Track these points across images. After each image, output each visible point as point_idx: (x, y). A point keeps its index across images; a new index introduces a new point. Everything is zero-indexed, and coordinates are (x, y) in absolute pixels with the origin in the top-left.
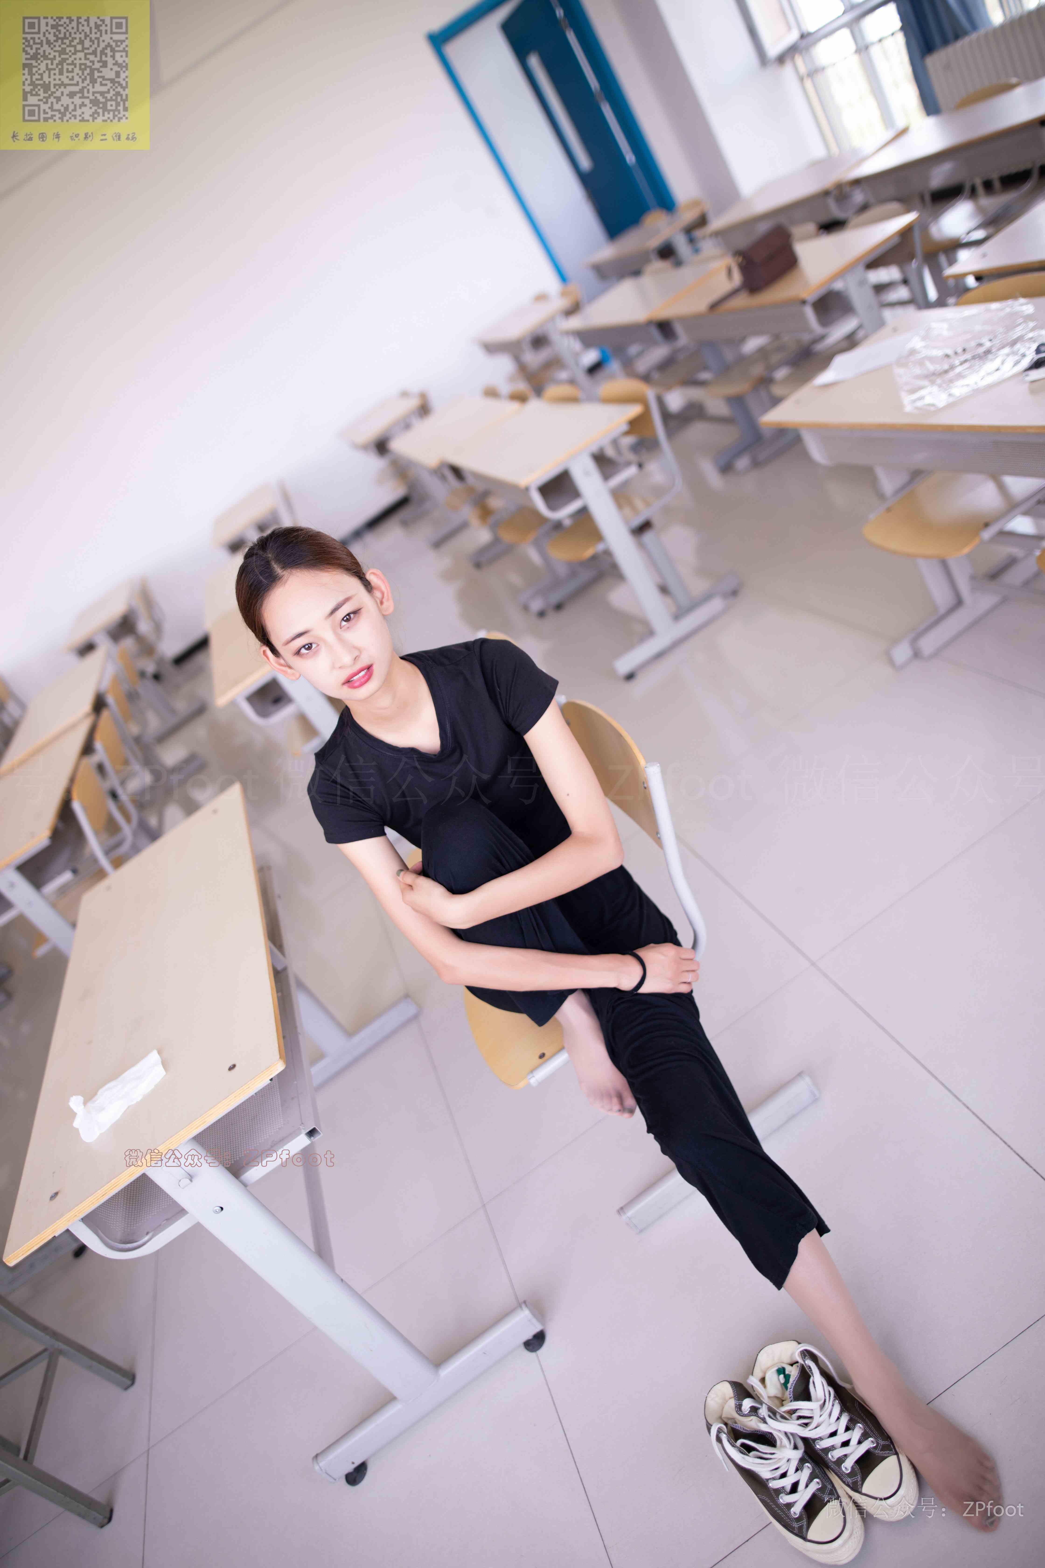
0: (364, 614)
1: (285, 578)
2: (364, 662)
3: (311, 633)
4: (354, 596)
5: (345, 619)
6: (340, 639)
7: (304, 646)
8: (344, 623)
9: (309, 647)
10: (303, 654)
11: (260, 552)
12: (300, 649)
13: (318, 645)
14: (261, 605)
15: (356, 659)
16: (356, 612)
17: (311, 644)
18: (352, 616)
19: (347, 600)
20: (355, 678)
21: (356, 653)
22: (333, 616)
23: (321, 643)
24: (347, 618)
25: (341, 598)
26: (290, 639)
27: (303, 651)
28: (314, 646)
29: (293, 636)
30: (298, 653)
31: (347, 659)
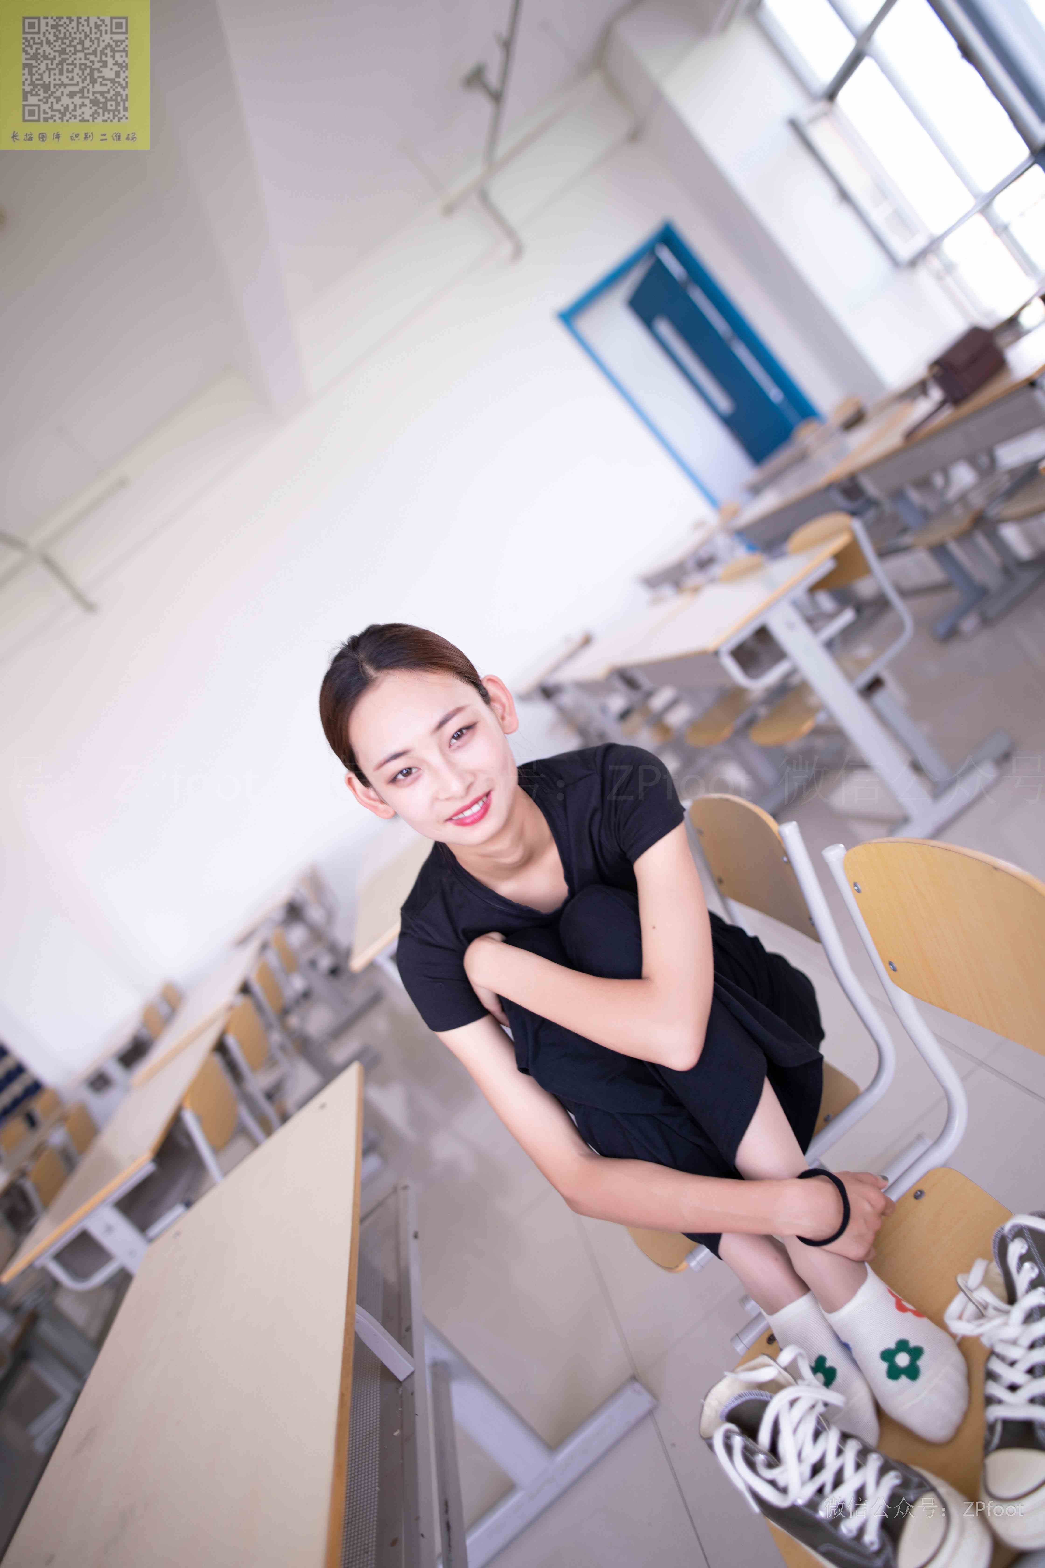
0: (480, 728)
1: (379, 679)
2: (478, 790)
3: (411, 755)
4: (467, 706)
5: (456, 736)
6: (451, 764)
7: (401, 772)
8: (454, 741)
9: (408, 772)
10: (400, 782)
11: (351, 653)
12: (397, 775)
13: (419, 769)
15: (469, 788)
16: (470, 727)
17: (410, 769)
18: (464, 731)
19: (459, 710)
20: (468, 813)
21: (470, 779)
22: (440, 732)
23: (424, 767)
24: (459, 735)
25: (451, 708)
26: (383, 763)
27: (400, 777)
28: (414, 770)
29: (388, 758)
30: (394, 780)
31: (456, 786)
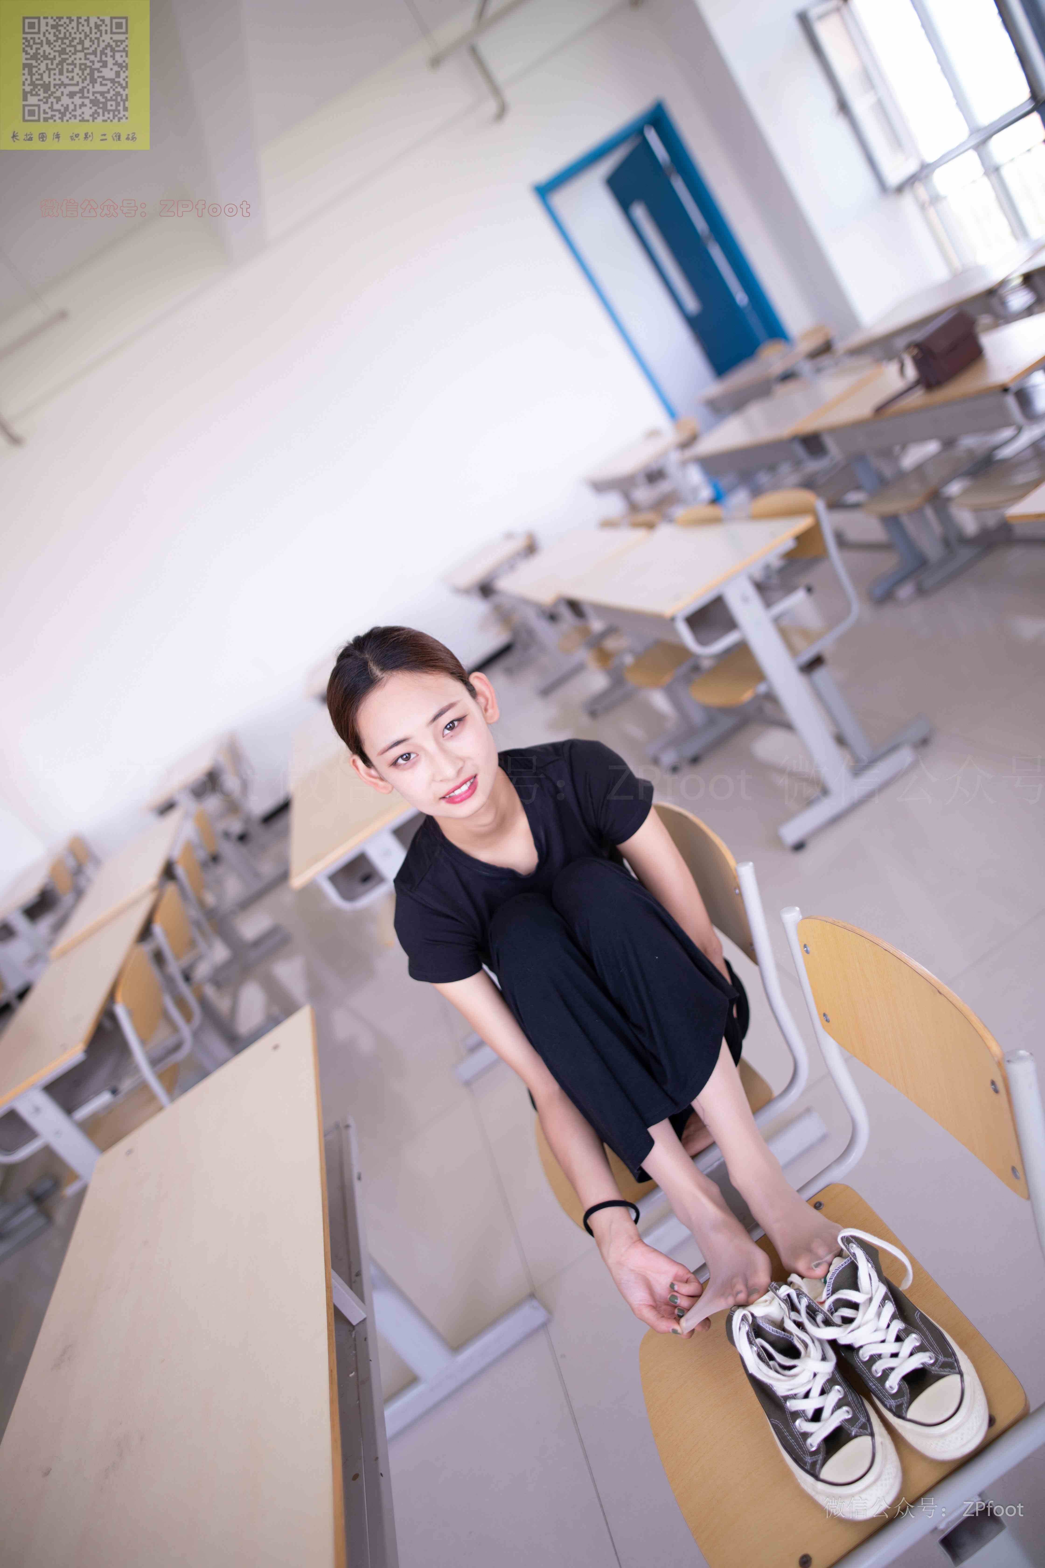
0: (469, 720)
1: (385, 679)
2: (467, 773)
3: (410, 741)
4: (458, 701)
5: (448, 727)
6: (443, 749)
7: (402, 756)
8: (447, 732)
9: (407, 757)
10: (400, 765)
11: (357, 653)
12: (398, 759)
13: (418, 756)
14: (357, 709)
15: (459, 772)
16: (460, 719)
17: (409, 754)
18: (456, 723)
19: (451, 706)
20: (457, 792)
21: (460, 764)
22: (435, 723)
23: (421, 754)
24: (451, 726)
25: (445, 704)
26: (386, 749)
27: (401, 761)
28: (413, 756)
29: (390, 745)
30: (395, 763)
31: (449, 771)
